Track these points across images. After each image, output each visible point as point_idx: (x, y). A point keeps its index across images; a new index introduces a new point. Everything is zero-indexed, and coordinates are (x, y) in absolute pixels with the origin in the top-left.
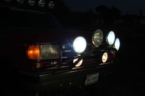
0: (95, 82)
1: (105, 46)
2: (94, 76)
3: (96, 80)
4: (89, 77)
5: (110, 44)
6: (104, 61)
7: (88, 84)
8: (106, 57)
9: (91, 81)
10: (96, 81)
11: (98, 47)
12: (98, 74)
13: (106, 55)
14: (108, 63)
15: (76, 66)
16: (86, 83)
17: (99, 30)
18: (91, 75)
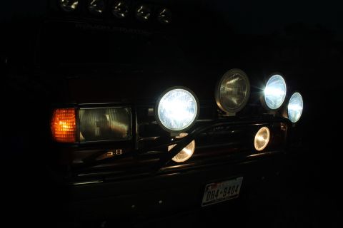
0: (231, 197)
2: (229, 183)
3: (235, 193)
4: (215, 186)
6: (260, 147)
7: (212, 202)
8: (265, 137)
9: (220, 196)
10: (236, 195)
13: (265, 132)
16: (204, 200)
18: (220, 182)
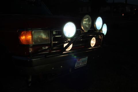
1: (94, 31)
2: (83, 59)
3: (85, 64)
4: (79, 60)
5: (98, 29)
6: (92, 45)
7: (78, 67)
8: (94, 42)
9: (81, 64)
11: (87, 31)
12: (87, 57)
13: (94, 39)
14: (96, 47)
15: (67, 50)
16: (76, 66)
17: (87, 16)
18: (80, 58)
